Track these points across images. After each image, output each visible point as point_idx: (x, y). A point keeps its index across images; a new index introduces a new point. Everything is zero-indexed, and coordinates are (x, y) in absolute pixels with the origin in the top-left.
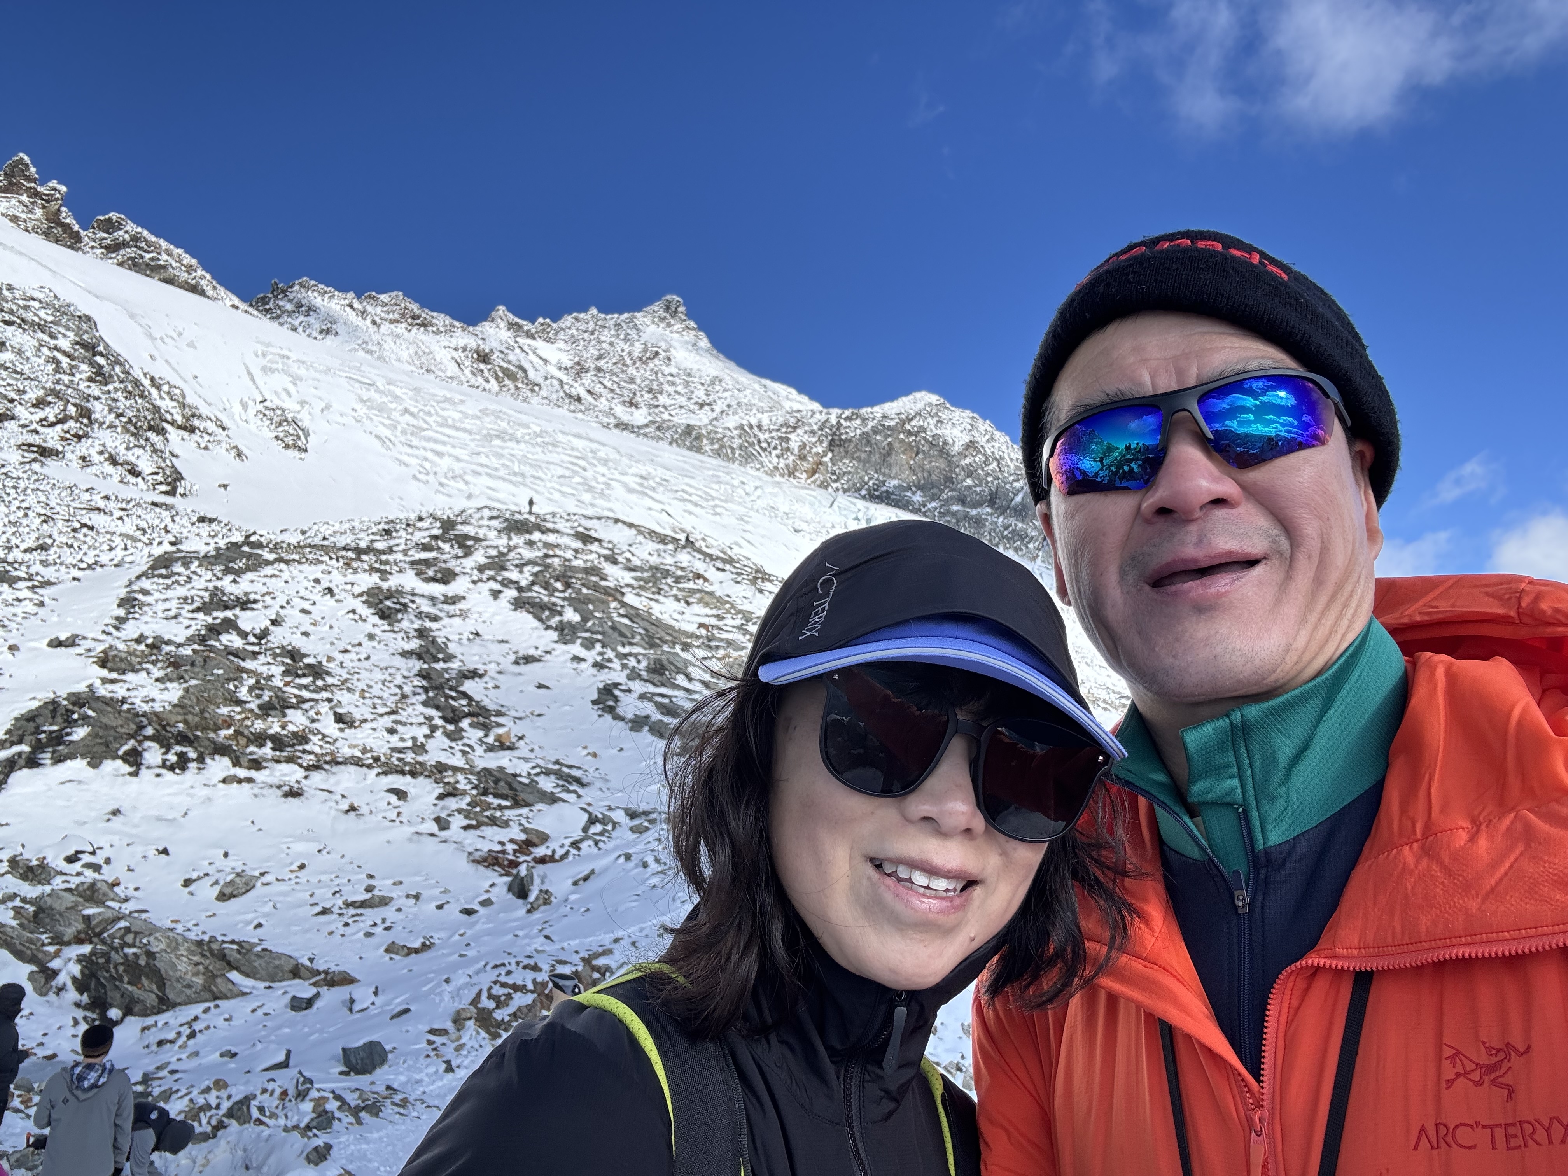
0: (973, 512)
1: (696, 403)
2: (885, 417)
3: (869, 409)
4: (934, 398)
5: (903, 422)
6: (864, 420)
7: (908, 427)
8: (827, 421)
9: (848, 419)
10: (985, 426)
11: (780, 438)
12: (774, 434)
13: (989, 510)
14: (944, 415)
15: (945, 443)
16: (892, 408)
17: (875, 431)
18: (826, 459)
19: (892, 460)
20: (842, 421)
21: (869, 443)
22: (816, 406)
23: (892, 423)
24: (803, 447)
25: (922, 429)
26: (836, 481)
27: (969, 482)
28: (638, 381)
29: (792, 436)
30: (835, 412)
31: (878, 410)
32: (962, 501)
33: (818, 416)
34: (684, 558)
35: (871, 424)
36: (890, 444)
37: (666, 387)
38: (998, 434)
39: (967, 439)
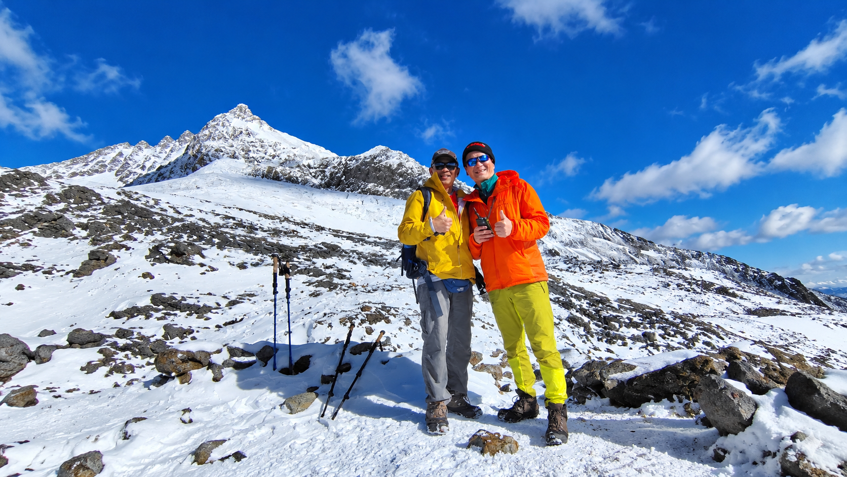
0: (404, 190)
1: (270, 156)
2: (365, 158)
3: (359, 155)
4: (384, 148)
5: (373, 159)
6: (357, 160)
7: (375, 161)
8: (341, 162)
9: (349, 160)
10: (405, 156)
11: (320, 171)
12: (318, 169)
13: (410, 189)
14: (389, 154)
15: (390, 165)
16: (368, 154)
17: (362, 164)
18: (343, 178)
19: (369, 176)
20: (348, 162)
21: (359, 170)
22: (335, 155)
23: (368, 160)
24: (331, 174)
25: (381, 161)
26: (348, 187)
27: (401, 179)
28: (235, 146)
29: (326, 170)
30: (344, 157)
31: (362, 156)
32: (399, 187)
33: (336, 159)
34: (285, 224)
35: (360, 161)
36: (368, 169)
37: (251, 148)
38: (410, 158)
39: (398, 162)
